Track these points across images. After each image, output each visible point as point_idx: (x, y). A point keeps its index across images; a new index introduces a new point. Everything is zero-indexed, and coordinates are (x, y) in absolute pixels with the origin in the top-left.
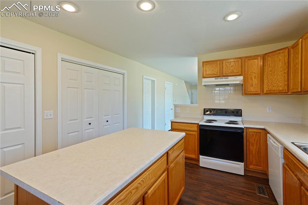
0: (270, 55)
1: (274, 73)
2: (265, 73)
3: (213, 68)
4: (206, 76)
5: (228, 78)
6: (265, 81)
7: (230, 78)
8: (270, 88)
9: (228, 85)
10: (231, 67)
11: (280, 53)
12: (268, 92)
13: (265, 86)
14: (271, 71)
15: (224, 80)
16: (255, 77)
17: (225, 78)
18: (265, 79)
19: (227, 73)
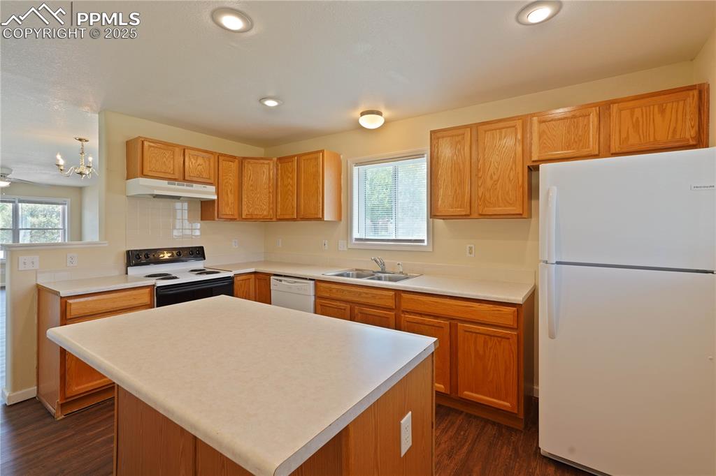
0: (252, 161)
1: (256, 189)
2: (245, 187)
3: (165, 159)
4: (150, 174)
5: (192, 186)
6: (245, 200)
7: (196, 187)
8: (251, 211)
9: (178, 198)
10: (199, 165)
11: (264, 163)
12: (249, 217)
13: (245, 207)
14: (252, 185)
15: (185, 187)
16: (231, 191)
17: (187, 186)
18: (244, 197)
19: (192, 175)
